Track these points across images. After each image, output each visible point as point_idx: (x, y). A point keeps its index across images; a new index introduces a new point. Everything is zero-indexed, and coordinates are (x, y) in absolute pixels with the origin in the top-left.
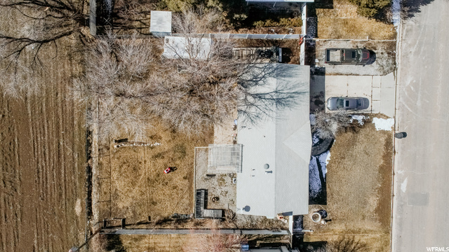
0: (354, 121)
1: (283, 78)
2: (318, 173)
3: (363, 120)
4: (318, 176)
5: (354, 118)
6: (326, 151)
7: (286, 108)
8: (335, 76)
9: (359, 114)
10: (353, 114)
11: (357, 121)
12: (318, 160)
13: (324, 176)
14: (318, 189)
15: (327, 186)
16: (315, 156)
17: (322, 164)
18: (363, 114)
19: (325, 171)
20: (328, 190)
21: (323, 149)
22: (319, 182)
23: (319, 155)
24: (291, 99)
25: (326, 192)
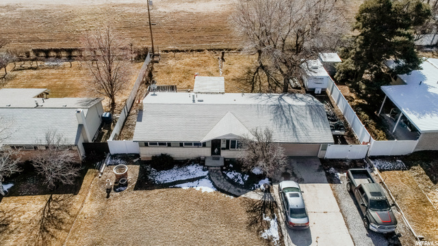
0: (268, 224)
1: (308, 112)
2: (184, 178)
3: (272, 237)
4: (178, 178)
5: (273, 222)
6: (215, 186)
7: (272, 115)
8: (333, 196)
9: (280, 230)
10: (278, 222)
11: (269, 228)
12: (203, 177)
13: (178, 186)
14: (160, 180)
15: (162, 190)
16: (208, 174)
17: (196, 182)
18: (282, 237)
19: (185, 187)
20: (156, 191)
21: (217, 183)
22: (171, 180)
23: (210, 179)
24: (284, 120)
25: (154, 189)
